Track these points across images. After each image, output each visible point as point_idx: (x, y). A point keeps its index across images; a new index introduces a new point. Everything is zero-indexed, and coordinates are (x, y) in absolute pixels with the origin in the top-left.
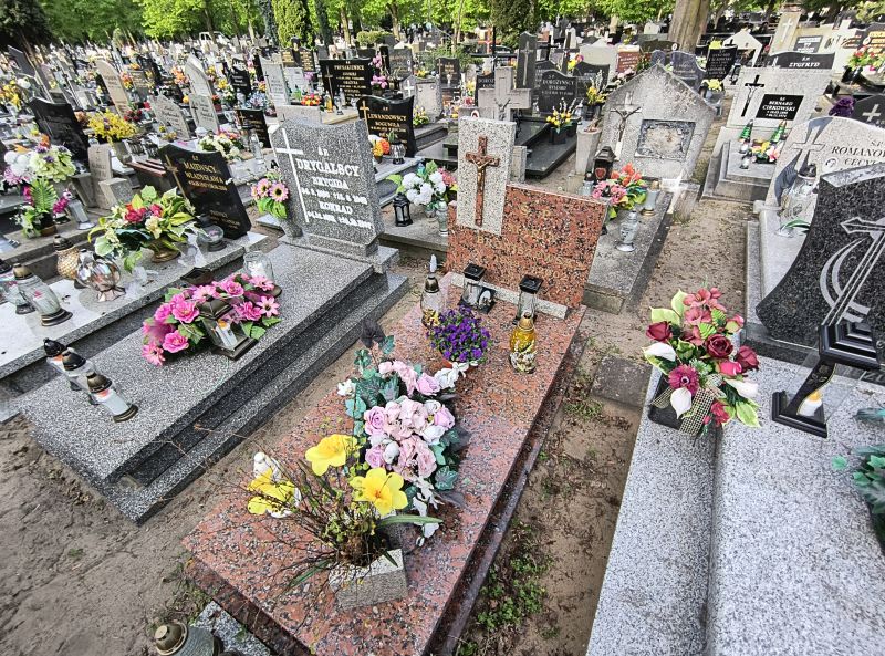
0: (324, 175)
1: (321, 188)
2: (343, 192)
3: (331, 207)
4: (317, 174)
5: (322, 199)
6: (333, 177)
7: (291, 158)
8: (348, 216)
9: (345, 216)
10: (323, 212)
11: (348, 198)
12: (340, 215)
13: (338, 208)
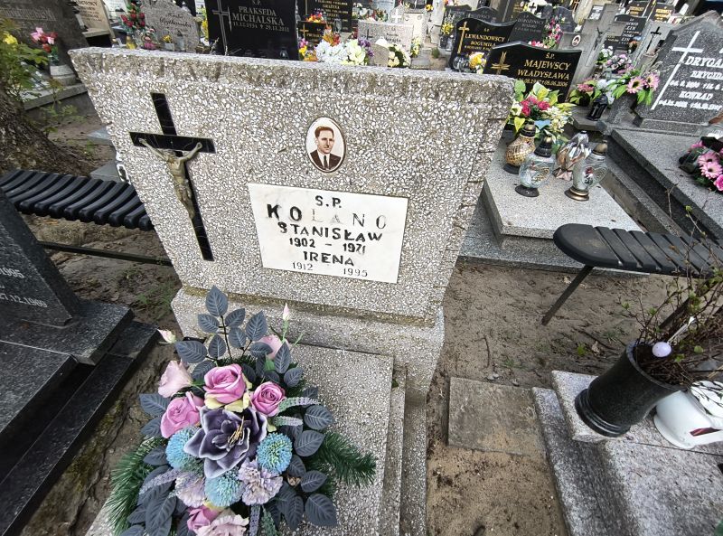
0: (709, 69)
1: (695, 80)
2: (716, 83)
3: (692, 95)
4: (705, 68)
5: (688, 90)
6: (717, 70)
7: (684, 56)
8: (702, 102)
9: (700, 101)
10: (678, 99)
11: (717, 87)
12: (695, 101)
13: (698, 96)
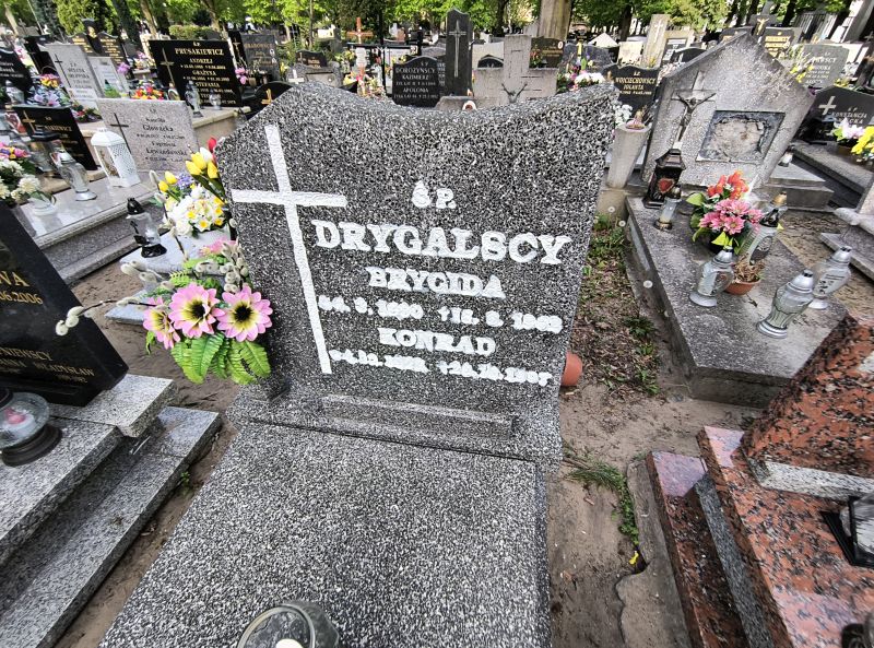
0: (417, 263)
1: (396, 296)
2: (479, 306)
3: (422, 339)
4: (394, 259)
5: (391, 323)
6: (451, 265)
7: (293, 220)
8: (476, 361)
9: (463, 358)
10: (384, 351)
11: (493, 319)
12: (448, 357)
13: (445, 342)
